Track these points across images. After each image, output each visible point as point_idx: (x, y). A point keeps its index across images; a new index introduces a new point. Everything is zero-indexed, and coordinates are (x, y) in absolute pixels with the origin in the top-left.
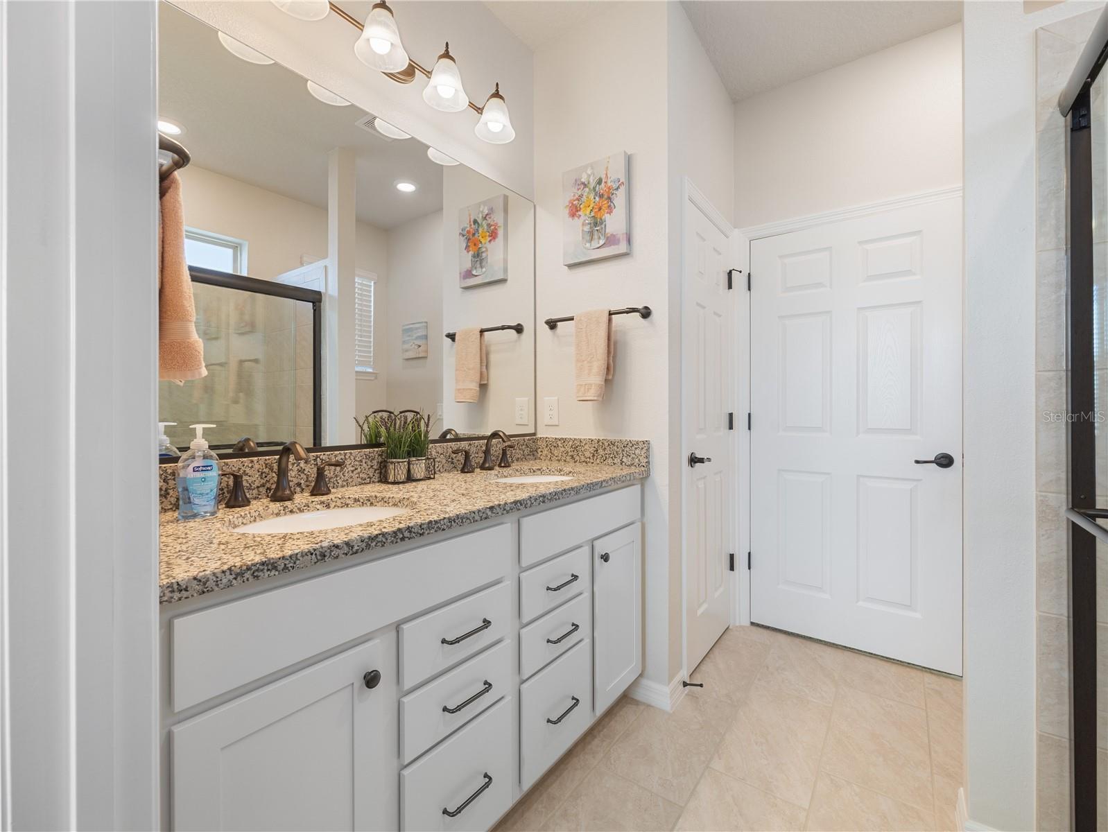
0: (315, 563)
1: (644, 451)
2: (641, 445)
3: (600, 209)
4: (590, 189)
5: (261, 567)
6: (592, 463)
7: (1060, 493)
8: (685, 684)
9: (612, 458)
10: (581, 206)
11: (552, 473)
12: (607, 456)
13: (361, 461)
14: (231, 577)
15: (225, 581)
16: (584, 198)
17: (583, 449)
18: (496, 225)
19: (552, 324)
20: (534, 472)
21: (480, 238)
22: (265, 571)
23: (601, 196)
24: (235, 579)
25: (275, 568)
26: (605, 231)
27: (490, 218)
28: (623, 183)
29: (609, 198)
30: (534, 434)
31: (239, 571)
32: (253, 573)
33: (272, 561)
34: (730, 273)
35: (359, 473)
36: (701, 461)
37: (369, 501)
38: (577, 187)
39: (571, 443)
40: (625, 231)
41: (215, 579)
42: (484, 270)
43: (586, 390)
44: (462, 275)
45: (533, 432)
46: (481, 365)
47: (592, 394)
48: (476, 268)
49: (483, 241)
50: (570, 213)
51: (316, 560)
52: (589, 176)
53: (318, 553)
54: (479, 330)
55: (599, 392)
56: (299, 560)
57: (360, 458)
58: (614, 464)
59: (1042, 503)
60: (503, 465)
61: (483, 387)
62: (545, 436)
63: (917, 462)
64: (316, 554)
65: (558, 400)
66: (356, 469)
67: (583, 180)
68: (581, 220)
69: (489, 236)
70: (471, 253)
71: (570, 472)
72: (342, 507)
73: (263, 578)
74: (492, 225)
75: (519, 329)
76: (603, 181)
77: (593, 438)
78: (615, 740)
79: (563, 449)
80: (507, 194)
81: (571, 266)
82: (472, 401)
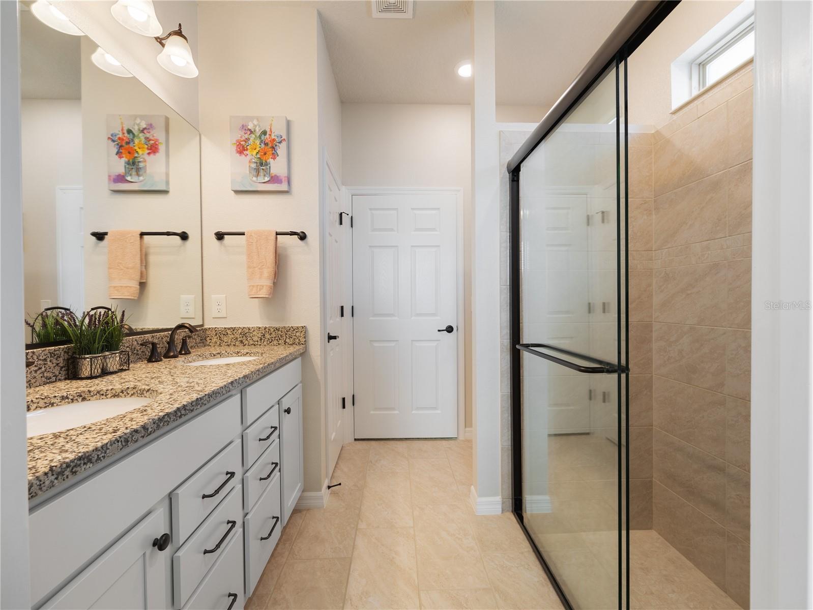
0: (121, 449)
1: (303, 333)
2: (300, 330)
3: (265, 154)
4: (256, 136)
5: (79, 462)
6: (260, 345)
7: (507, 339)
8: (329, 487)
9: (277, 340)
10: (248, 147)
11: (231, 355)
12: (273, 339)
13: (45, 360)
14: (53, 477)
15: (47, 483)
16: (251, 141)
17: (251, 335)
18: (157, 140)
19: (220, 236)
20: (214, 355)
21: (136, 148)
22: (82, 465)
23: (266, 144)
24: (56, 478)
25: (90, 461)
26: (270, 172)
27: (149, 133)
28: (284, 139)
29: (273, 148)
30: (202, 325)
31: (59, 470)
32: (72, 469)
33: (87, 455)
34: (341, 214)
35: (43, 373)
36: (335, 338)
37: (81, 396)
38: (244, 131)
39: (240, 331)
40: (286, 175)
41: (38, 484)
42: (141, 178)
43: (258, 289)
44: (112, 178)
45: (201, 323)
46: (141, 265)
47: (264, 293)
48: (131, 175)
49: (140, 152)
50: (237, 150)
51: (122, 447)
52: (255, 126)
53: (123, 439)
54: (139, 233)
55: (269, 292)
56: (109, 449)
57: (44, 357)
58: (279, 344)
59: (502, 344)
60: (183, 352)
61: (143, 285)
62: (214, 327)
63: (439, 331)
64: (121, 441)
65: (226, 297)
66: (40, 368)
67: (249, 127)
68: (249, 157)
69: (148, 149)
70: (124, 160)
71: (248, 353)
72: (45, 407)
73: (80, 472)
74: (150, 140)
75: (184, 236)
76: (268, 133)
77: (260, 326)
78: (294, 539)
79: (232, 336)
80: (169, 117)
81: (237, 192)
82: (133, 298)
